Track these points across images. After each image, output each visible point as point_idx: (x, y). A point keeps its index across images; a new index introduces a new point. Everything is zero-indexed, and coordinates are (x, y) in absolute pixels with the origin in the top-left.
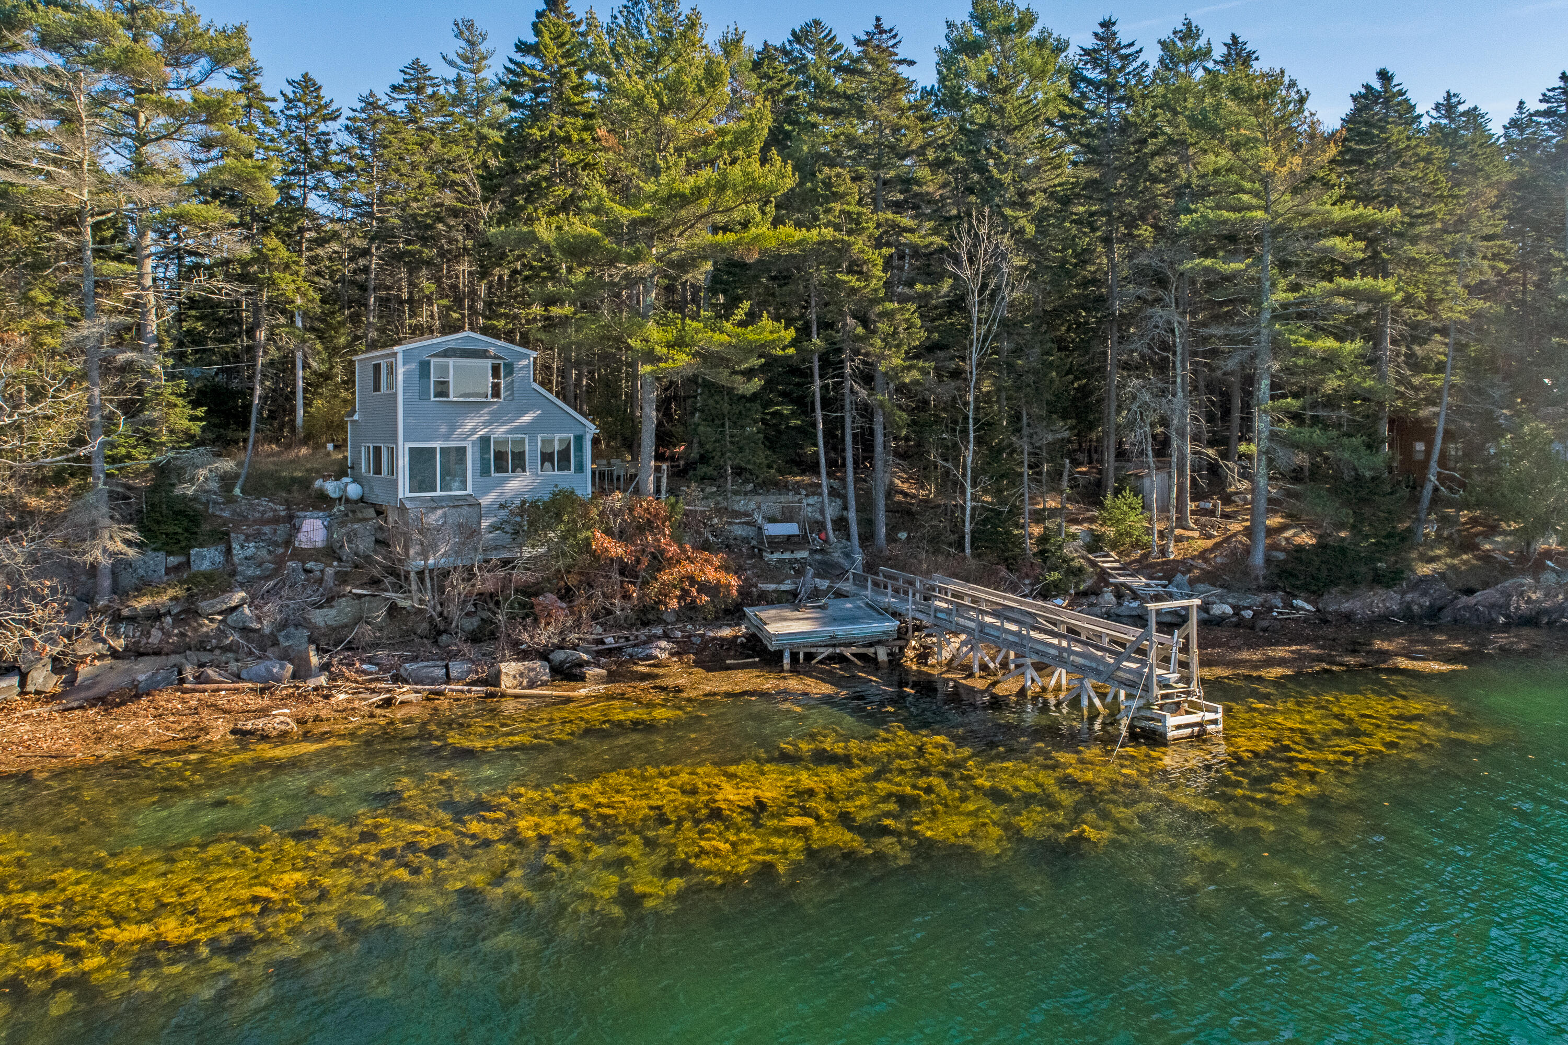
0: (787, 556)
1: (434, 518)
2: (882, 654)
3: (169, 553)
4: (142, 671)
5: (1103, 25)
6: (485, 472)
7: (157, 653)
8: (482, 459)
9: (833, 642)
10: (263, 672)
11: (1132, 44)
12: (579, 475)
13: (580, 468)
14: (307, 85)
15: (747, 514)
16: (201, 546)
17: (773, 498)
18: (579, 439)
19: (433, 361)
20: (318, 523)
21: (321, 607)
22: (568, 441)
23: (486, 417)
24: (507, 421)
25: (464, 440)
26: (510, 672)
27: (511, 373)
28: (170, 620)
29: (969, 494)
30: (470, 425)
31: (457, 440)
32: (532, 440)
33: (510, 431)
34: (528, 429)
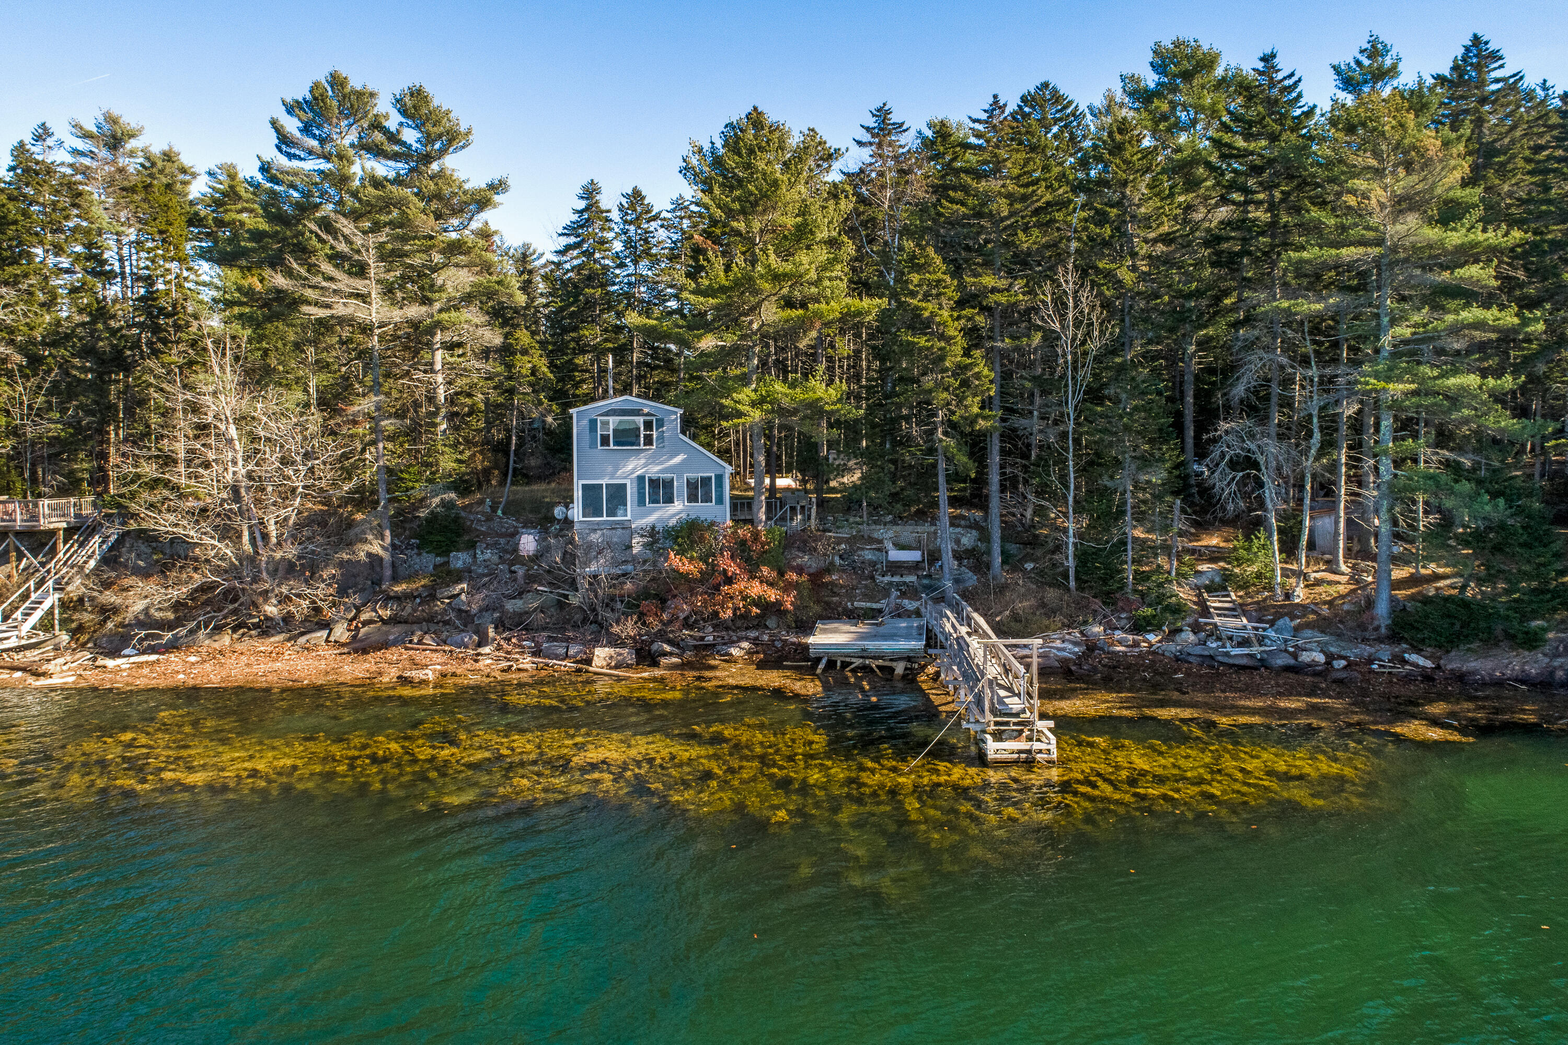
0: (896, 579)
1: (595, 537)
2: (900, 668)
3: (437, 555)
4: (395, 632)
5: (1264, 59)
6: (641, 502)
7: (406, 622)
8: (639, 493)
9: (864, 654)
10: (459, 641)
11: (1292, 75)
12: (719, 507)
13: (720, 501)
14: (636, 196)
15: (880, 542)
16: (458, 551)
17: (910, 528)
18: (719, 478)
19: (599, 418)
20: (531, 537)
21: (514, 598)
22: (710, 478)
23: (643, 461)
24: (658, 464)
25: (625, 478)
26: (602, 655)
27: (662, 426)
28: (418, 600)
29: (1071, 532)
30: (630, 467)
31: (621, 477)
32: (679, 479)
33: (661, 471)
34: (676, 470)
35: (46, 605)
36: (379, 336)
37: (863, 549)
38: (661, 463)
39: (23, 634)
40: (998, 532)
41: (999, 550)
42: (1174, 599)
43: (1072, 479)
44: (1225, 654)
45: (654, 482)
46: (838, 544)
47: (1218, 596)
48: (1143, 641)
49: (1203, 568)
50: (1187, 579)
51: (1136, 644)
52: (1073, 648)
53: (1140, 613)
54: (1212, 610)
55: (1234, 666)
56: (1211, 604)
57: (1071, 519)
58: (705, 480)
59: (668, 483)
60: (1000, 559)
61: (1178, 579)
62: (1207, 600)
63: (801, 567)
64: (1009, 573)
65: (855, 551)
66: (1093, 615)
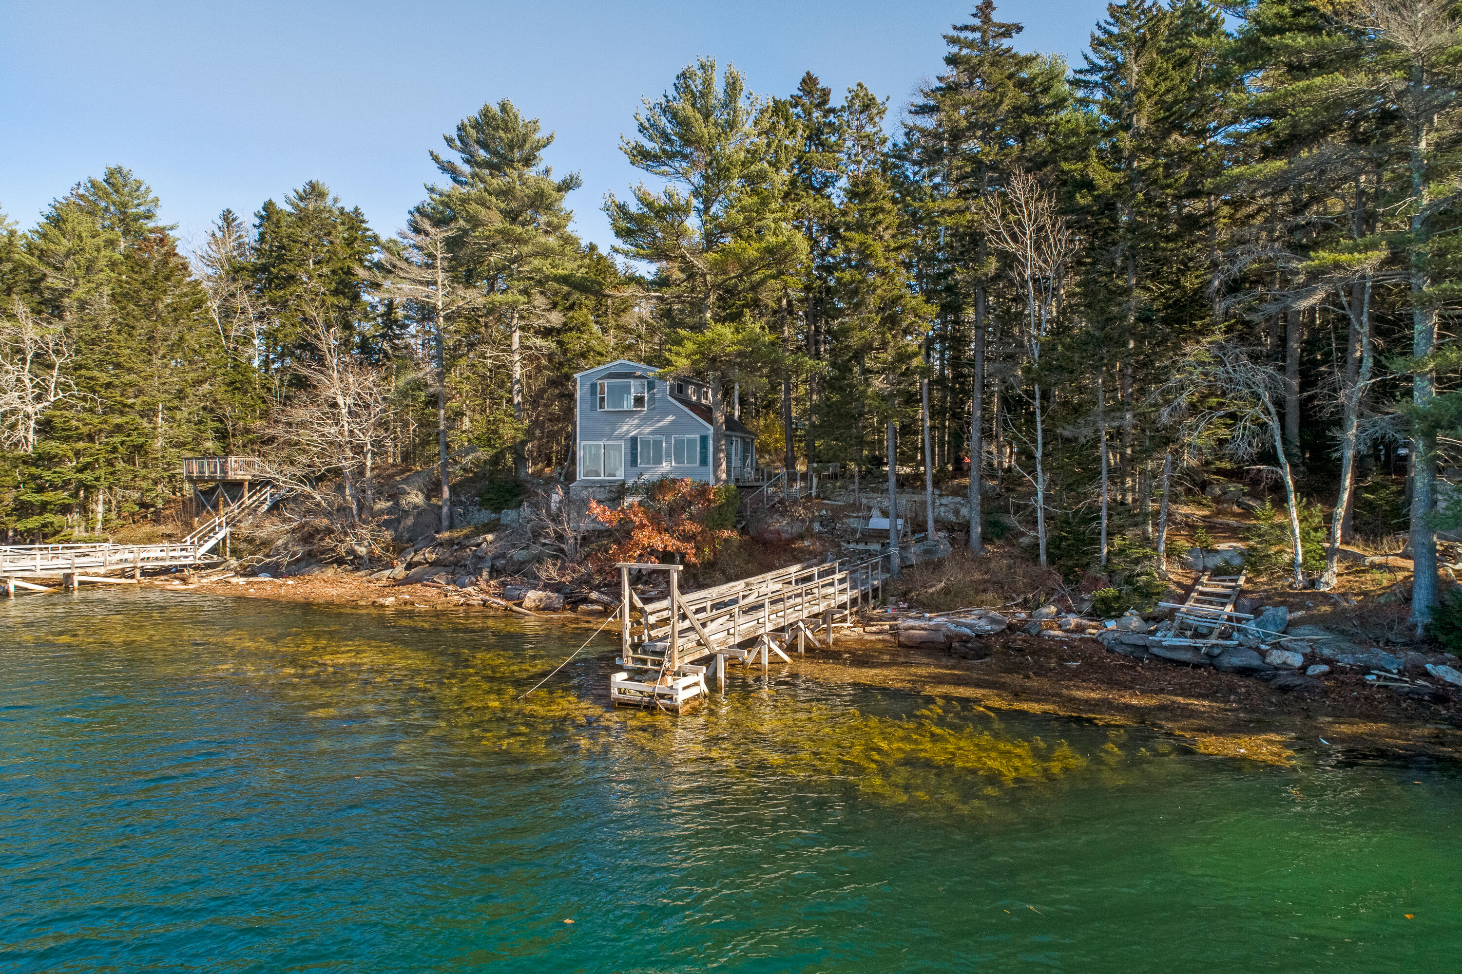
6: (634, 463)
8: (632, 454)
12: (703, 468)
13: (704, 462)
15: (869, 509)
16: (509, 508)
18: (703, 440)
19: (599, 382)
22: (695, 440)
23: (636, 422)
24: (650, 425)
25: (620, 439)
26: (532, 597)
27: (653, 388)
28: (456, 547)
29: (1040, 494)
30: (625, 428)
31: (616, 439)
32: (668, 440)
33: (652, 433)
34: (665, 431)
35: (220, 536)
36: (444, 317)
37: (849, 517)
38: (652, 424)
39: (198, 556)
40: (976, 498)
41: (978, 519)
42: (1144, 578)
43: (1039, 432)
44: (1159, 645)
45: (646, 443)
46: (820, 510)
47: (1224, 581)
48: (1094, 627)
49: (1223, 546)
50: (1179, 557)
51: (1080, 629)
52: (985, 626)
53: (1100, 593)
54: (1194, 595)
55: (1171, 661)
56: (1200, 588)
57: (1040, 480)
58: (691, 442)
59: (657, 444)
60: (979, 529)
61: (1168, 556)
62: (1202, 584)
63: (778, 532)
64: (998, 548)
65: (840, 519)
66: (1047, 594)
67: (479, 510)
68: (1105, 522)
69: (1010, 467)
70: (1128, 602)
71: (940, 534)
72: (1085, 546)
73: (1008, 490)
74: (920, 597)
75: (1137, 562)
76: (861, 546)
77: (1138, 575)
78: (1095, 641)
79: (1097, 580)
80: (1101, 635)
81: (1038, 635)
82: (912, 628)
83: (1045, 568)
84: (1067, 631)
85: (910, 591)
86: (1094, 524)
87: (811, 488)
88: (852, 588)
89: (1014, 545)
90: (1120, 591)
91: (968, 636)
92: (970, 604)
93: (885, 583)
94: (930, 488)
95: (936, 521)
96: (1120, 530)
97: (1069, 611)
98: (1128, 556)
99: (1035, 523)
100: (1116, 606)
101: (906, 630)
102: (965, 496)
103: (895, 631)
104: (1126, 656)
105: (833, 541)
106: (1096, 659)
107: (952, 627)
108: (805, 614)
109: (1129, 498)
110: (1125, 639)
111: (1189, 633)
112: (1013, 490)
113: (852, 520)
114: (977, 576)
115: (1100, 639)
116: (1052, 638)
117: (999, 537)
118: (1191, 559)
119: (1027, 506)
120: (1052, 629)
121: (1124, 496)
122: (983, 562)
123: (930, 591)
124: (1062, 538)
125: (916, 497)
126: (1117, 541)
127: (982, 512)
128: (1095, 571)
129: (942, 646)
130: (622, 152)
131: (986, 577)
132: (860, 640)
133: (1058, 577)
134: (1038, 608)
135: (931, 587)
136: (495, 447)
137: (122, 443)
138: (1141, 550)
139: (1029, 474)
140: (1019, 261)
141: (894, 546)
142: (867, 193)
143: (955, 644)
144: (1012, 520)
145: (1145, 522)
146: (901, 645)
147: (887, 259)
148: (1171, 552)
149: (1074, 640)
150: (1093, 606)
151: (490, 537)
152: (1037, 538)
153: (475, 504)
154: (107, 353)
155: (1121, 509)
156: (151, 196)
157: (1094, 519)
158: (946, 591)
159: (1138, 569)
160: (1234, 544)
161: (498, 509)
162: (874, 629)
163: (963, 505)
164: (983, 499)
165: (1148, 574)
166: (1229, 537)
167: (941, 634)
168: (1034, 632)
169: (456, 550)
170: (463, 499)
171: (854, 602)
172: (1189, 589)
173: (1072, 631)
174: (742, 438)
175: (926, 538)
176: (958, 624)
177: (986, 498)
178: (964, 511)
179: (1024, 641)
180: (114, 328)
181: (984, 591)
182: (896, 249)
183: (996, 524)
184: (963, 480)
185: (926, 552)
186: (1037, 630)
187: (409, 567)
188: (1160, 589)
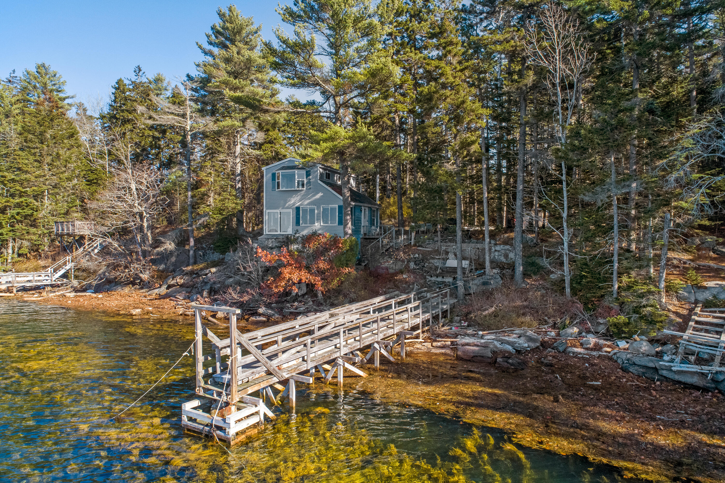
3: (221, 254)
6: (298, 223)
8: (297, 217)
12: (340, 226)
13: (341, 223)
15: (447, 253)
16: (229, 252)
18: (341, 208)
19: (277, 172)
22: (335, 209)
23: (299, 198)
24: (308, 199)
25: (290, 208)
27: (310, 175)
28: (194, 276)
29: (566, 244)
30: (292, 201)
31: (288, 208)
32: (318, 208)
33: (308, 204)
34: (316, 203)
35: (68, 267)
39: (54, 279)
40: (519, 247)
41: (520, 261)
42: (649, 309)
43: (565, 199)
44: (669, 369)
45: (305, 211)
46: (414, 254)
47: (715, 312)
48: (609, 346)
49: (711, 284)
50: (676, 292)
51: (598, 347)
52: (523, 343)
53: (613, 320)
54: (692, 323)
55: (679, 382)
56: (697, 318)
57: (566, 233)
58: (333, 209)
59: (312, 211)
60: (521, 268)
61: (667, 291)
62: (696, 314)
63: (387, 269)
64: (535, 281)
65: (428, 260)
66: (571, 318)
67: (213, 253)
68: (616, 265)
69: (544, 226)
70: (636, 327)
71: (495, 271)
72: (600, 282)
73: (542, 240)
74: (476, 318)
75: (642, 296)
76: (440, 279)
77: (644, 306)
78: (610, 359)
79: (610, 309)
80: (615, 354)
81: (564, 351)
82: (468, 344)
83: (570, 298)
84: (587, 349)
85: (470, 313)
86: (608, 267)
87: (411, 240)
88: (424, 312)
89: (545, 280)
90: (629, 318)
91: (509, 352)
92: (513, 324)
93: (453, 307)
94: (487, 240)
95: (492, 262)
96: (628, 271)
97: (588, 331)
98: (635, 291)
99: (562, 264)
100: (626, 330)
101: (463, 345)
102: (511, 245)
103: (454, 346)
104: (639, 376)
105: (422, 275)
106: (613, 378)
107: (497, 344)
108: (381, 336)
109: (633, 247)
110: (636, 360)
111: (692, 358)
112: (546, 241)
113: (436, 261)
114: (519, 303)
115: (615, 357)
116: (576, 355)
117: (535, 274)
118: (686, 294)
119: (556, 252)
120: (575, 346)
121: (629, 245)
122: (523, 292)
123: (484, 313)
124: (582, 277)
125: (479, 246)
126: (625, 279)
127: (523, 256)
128: (608, 301)
129: (489, 360)
130: (277, 13)
131: (525, 303)
132: (428, 353)
133: (580, 306)
134: (564, 328)
135: (485, 310)
136: (222, 215)
137: (18, 214)
138: (645, 287)
139: (557, 229)
140: (550, 72)
141: (460, 280)
142: (441, 33)
143: (499, 360)
144: (545, 262)
145: (648, 266)
146: (459, 358)
147: (455, 77)
148: (668, 289)
149: (593, 357)
150: (608, 329)
151: (214, 270)
152: (564, 276)
153: (211, 249)
154: (13, 162)
155: (627, 255)
156: (62, 80)
157: (607, 262)
158: (495, 315)
159: (644, 302)
160: (720, 283)
161: (223, 252)
162: (439, 344)
163: (510, 251)
164: (524, 247)
165: (652, 306)
166: (713, 277)
167: (489, 350)
168: (561, 349)
169: (194, 278)
170: (204, 246)
171: (426, 323)
172: (687, 319)
173: (592, 349)
174: (369, 207)
175: (484, 273)
176: (503, 342)
177: (526, 246)
178: (511, 255)
179: (554, 357)
180: (17, 148)
181: (524, 314)
182: (461, 71)
183: (533, 264)
184: (511, 234)
185: (485, 284)
186: (564, 347)
187: (169, 287)
188: (663, 318)
